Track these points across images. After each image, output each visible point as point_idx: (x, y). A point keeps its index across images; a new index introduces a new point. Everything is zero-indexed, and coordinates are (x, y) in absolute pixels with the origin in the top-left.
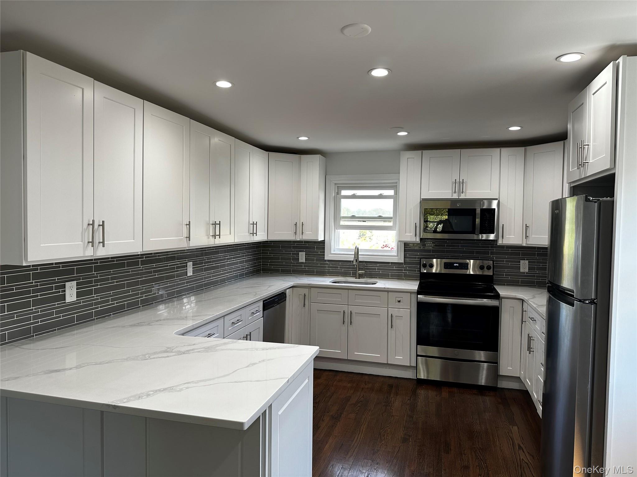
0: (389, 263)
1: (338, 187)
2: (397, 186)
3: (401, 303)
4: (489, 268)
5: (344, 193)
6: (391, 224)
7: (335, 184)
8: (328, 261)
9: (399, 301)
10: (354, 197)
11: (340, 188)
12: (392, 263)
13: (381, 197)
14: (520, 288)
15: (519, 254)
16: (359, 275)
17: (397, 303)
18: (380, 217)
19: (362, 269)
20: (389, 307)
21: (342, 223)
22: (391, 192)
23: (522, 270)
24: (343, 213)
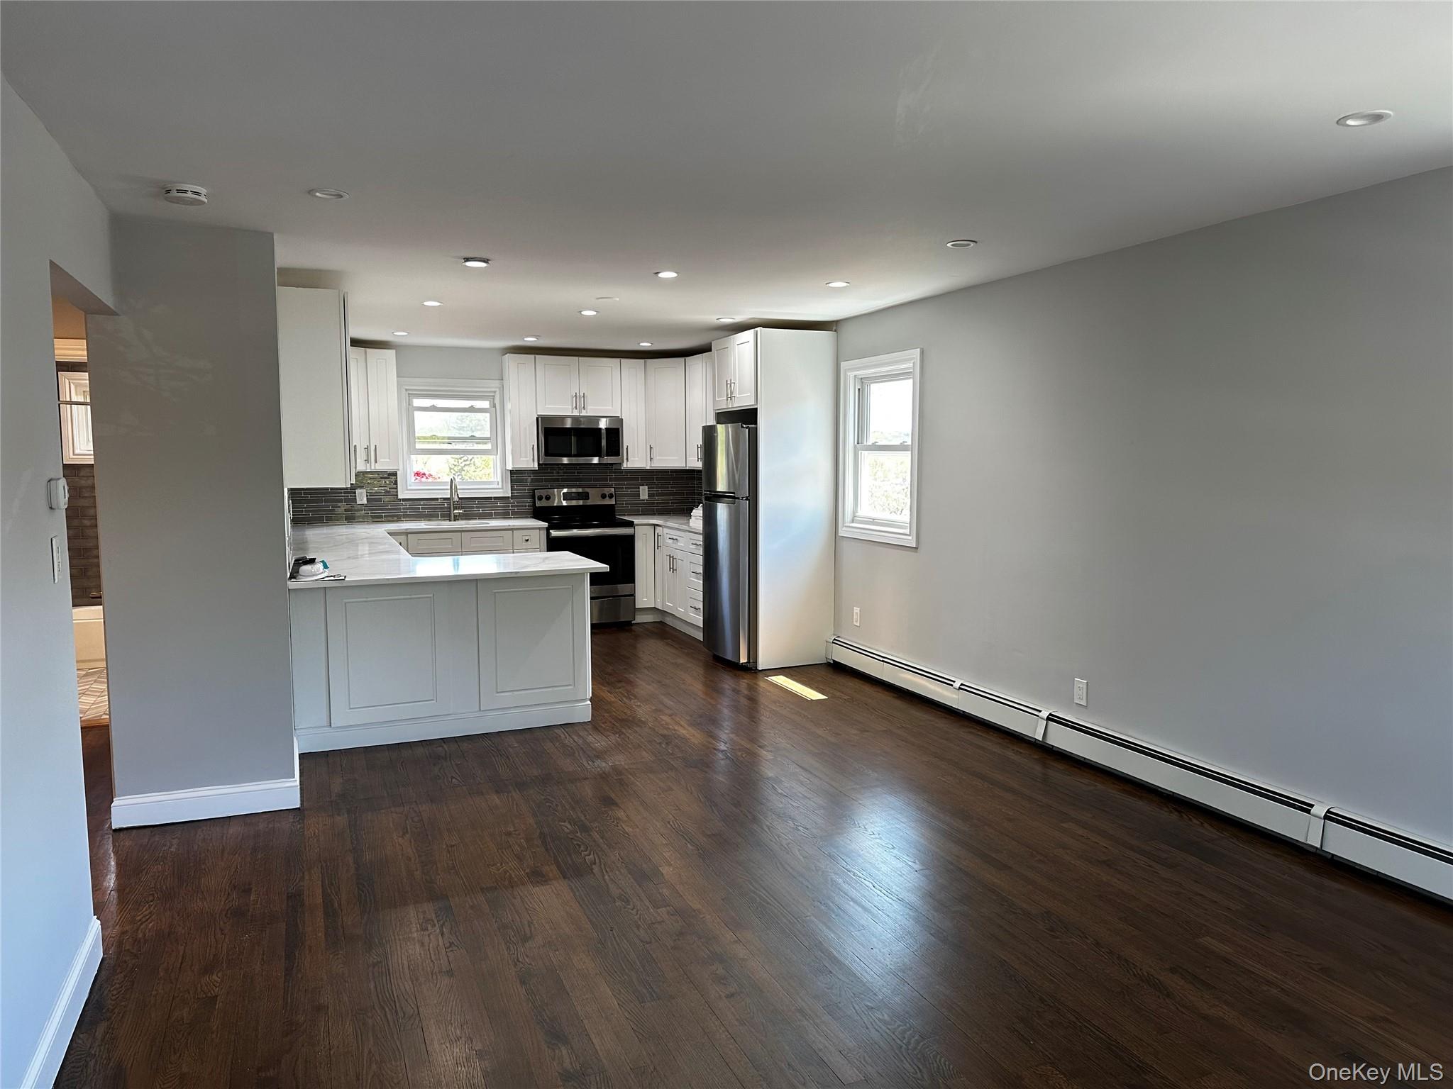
0: (491, 498)
1: (409, 394)
2: (494, 396)
3: (529, 542)
4: (611, 496)
5: (417, 402)
6: (488, 446)
7: (406, 390)
8: (404, 500)
9: (527, 540)
10: (434, 409)
11: (412, 395)
12: (495, 498)
13: (472, 410)
14: (640, 517)
15: (638, 479)
16: (455, 516)
17: (524, 543)
18: (473, 437)
19: (459, 508)
20: (515, 548)
21: (418, 446)
22: (485, 404)
23: (641, 498)
24: (419, 432)
